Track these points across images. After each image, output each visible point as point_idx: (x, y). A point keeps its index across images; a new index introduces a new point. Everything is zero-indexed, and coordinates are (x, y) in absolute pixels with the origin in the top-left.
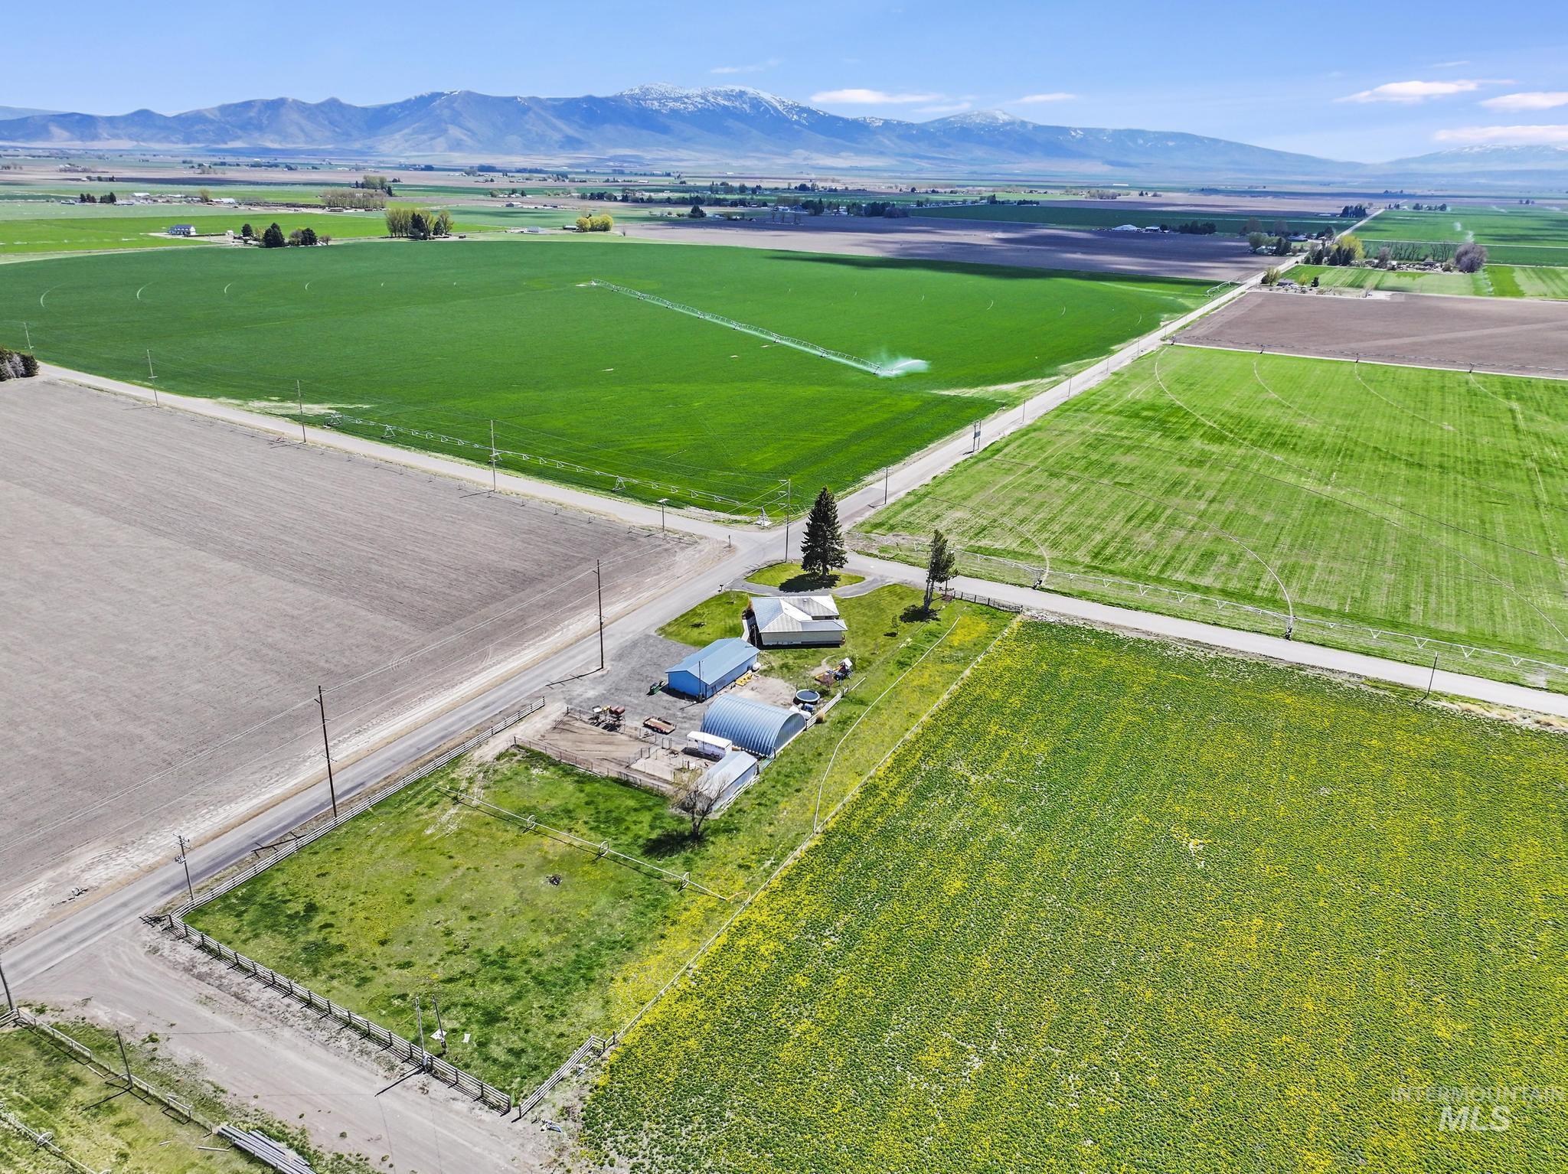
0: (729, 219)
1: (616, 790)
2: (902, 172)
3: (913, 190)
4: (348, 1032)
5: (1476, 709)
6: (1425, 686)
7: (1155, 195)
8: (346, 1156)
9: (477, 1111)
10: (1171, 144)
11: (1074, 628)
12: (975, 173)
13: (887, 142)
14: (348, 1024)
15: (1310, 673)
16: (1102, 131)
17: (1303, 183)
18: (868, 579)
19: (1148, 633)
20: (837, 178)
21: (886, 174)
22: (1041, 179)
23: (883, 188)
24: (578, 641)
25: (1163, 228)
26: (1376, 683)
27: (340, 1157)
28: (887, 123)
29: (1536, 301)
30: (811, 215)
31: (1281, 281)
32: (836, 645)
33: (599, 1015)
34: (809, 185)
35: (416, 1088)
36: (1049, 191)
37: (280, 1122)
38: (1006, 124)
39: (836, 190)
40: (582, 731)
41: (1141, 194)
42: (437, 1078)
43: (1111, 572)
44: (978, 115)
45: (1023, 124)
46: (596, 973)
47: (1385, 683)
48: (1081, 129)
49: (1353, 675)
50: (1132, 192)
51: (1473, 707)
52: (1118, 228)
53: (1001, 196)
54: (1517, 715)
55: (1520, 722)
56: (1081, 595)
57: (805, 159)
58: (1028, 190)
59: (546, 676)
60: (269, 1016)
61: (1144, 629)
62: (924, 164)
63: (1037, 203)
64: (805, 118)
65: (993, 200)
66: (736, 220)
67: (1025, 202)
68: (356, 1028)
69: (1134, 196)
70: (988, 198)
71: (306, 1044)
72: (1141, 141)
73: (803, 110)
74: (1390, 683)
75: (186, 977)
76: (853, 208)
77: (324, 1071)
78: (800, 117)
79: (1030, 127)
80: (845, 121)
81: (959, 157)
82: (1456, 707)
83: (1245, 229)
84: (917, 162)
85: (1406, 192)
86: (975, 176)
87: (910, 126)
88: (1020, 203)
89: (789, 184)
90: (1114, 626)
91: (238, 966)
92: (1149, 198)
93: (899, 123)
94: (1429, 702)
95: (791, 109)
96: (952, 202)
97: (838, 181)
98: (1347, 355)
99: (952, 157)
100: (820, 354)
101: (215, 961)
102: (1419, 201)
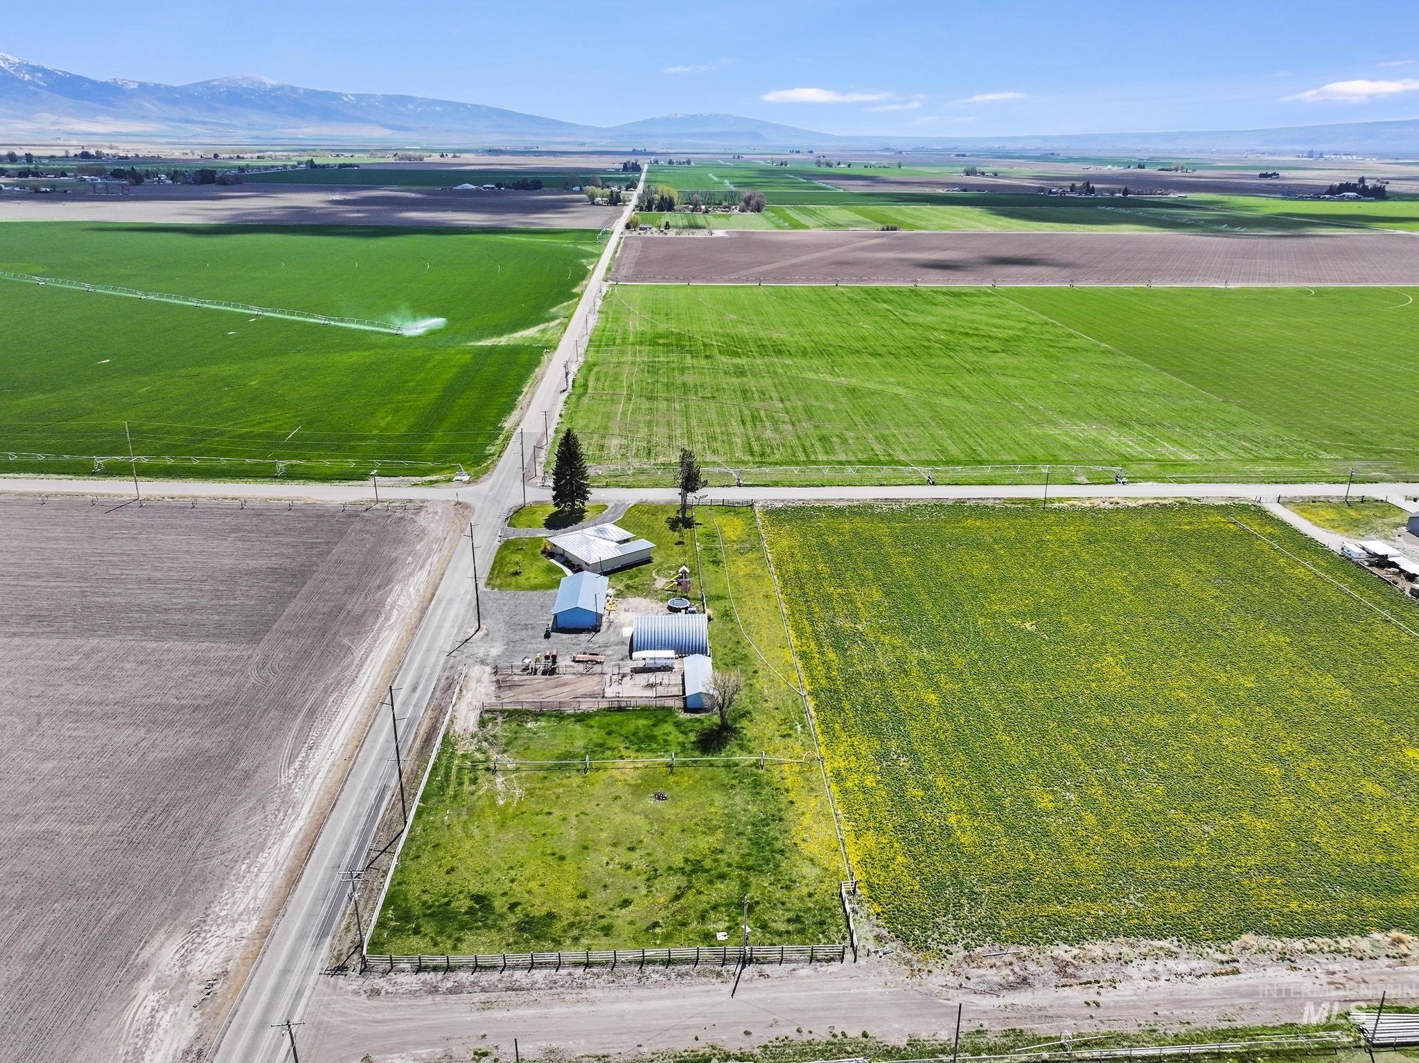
0: (37, 191)
1: (618, 717)
2: (179, 138)
3: (216, 156)
4: (649, 969)
5: (1078, 503)
6: (1042, 496)
7: (454, 157)
8: (770, 1044)
9: (820, 969)
10: (438, 109)
11: (801, 508)
12: (258, 137)
13: (148, 105)
14: (642, 963)
15: (972, 503)
16: (371, 96)
17: (564, 143)
18: (610, 505)
19: (852, 500)
20: (114, 144)
21: (160, 140)
22: (329, 143)
23: (177, 154)
24: (423, 611)
25: (499, 186)
26: (1013, 501)
27: (766, 1047)
28: (143, 86)
29: (820, 231)
30: (132, 184)
31: (642, 226)
32: (648, 561)
33: (818, 871)
34: (92, 152)
35: (756, 977)
36: (356, 155)
37: (686, 1051)
38: (274, 89)
39: (127, 158)
40: (528, 682)
41: (442, 156)
42: (763, 963)
43: (770, 464)
44: (243, 79)
45: (293, 89)
46: (778, 845)
47: (1018, 499)
48: (353, 95)
49: (995, 499)
50: (434, 154)
51: (1075, 503)
52: (459, 187)
53: (317, 161)
54: (1099, 501)
55: (1102, 506)
56: (776, 484)
57: (54, 123)
58: (334, 154)
59: (437, 647)
60: (562, 989)
61: (846, 498)
62: (198, 129)
63: (358, 166)
64: (40, 78)
65: (311, 164)
66: (46, 192)
67: (345, 165)
68: (653, 962)
69: (436, 158)
70: (307, 163)
71: (626, 993)
72: (411, 107)
73: (33, 70)
74: (1021, 499)
75: (438, 998)
76: (174, 176)
77: (668, 1003)
78: (34, 77)
79: (301, 92)
80: (94, 83)
81: (235, 122)
82: (1065, 504)
83: (567, 184)
84: (189, 126)
85: (648, 150)
86: (260, 141)
87: (170, 89)
88: (341, 166)
89: (67, 151)
90: (825, 501)
91: (477, 968)
92: (449, 159)
93: (157, 86)
94: (1048, 505)
95: (20, 67)
96: (273, 167)
97: (117, 148)
98: (752, 281)
99: (226, 122)
100: (322, 322)
101: (450, 974)
102: (671, 157)
